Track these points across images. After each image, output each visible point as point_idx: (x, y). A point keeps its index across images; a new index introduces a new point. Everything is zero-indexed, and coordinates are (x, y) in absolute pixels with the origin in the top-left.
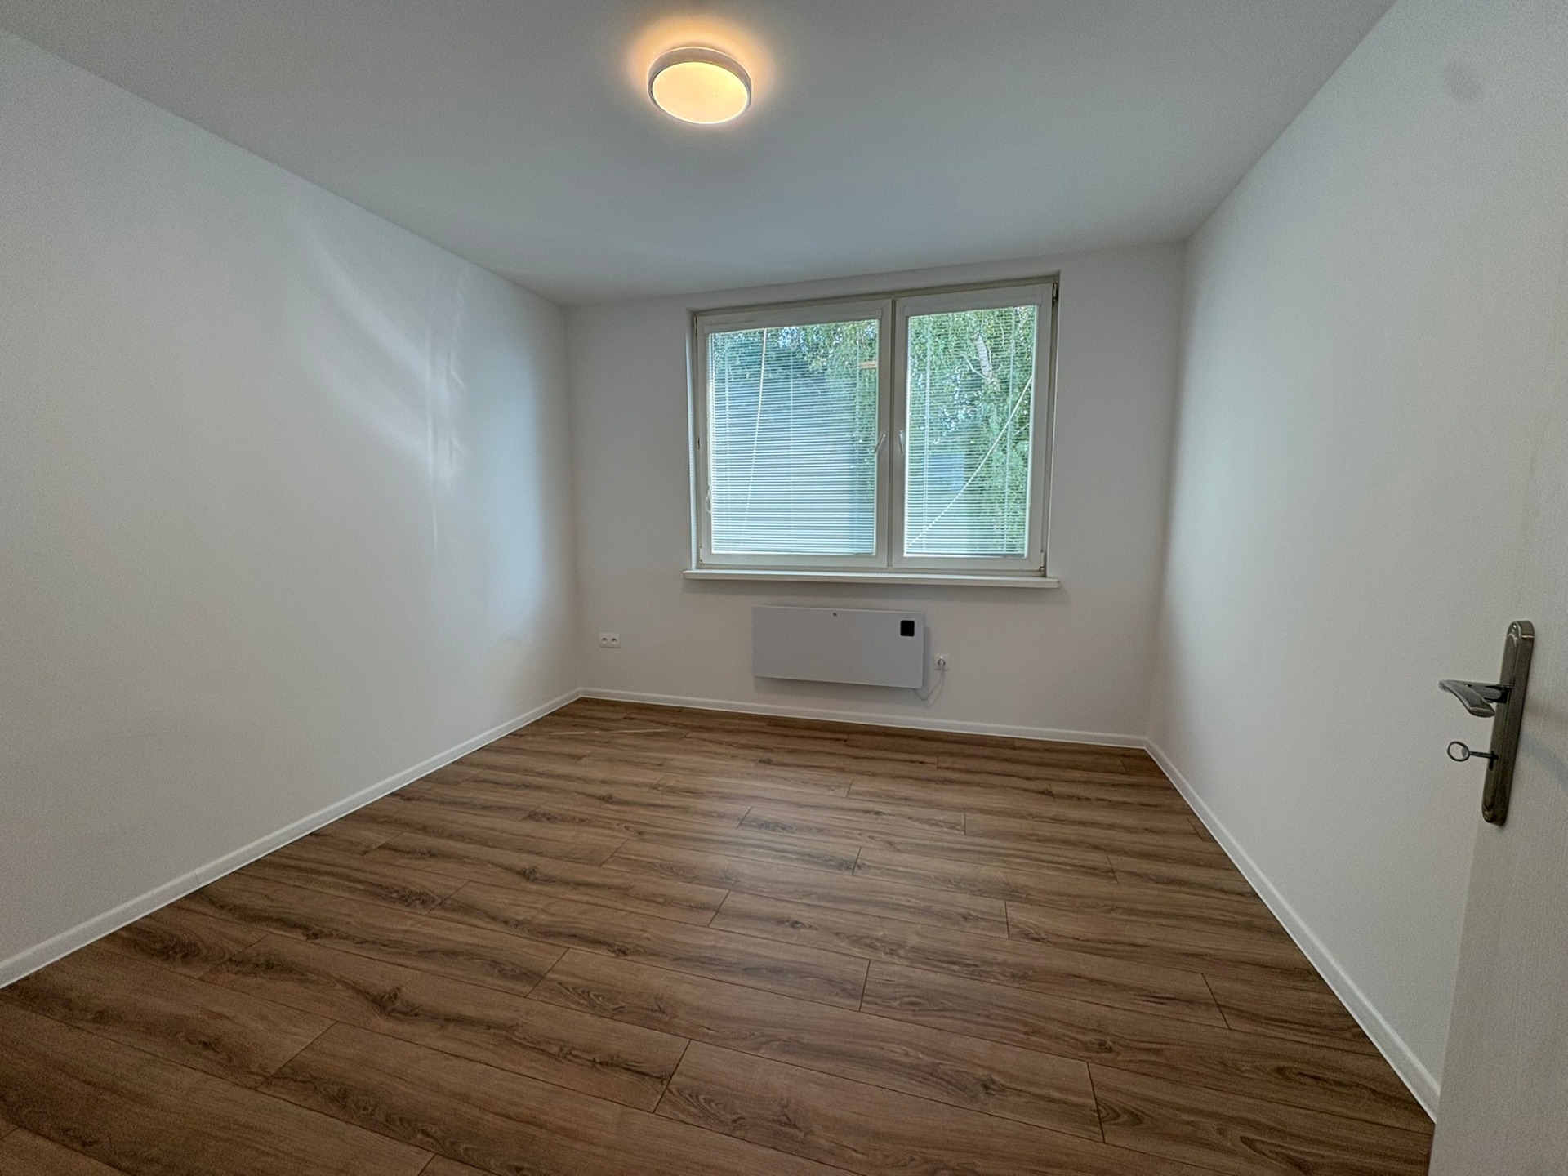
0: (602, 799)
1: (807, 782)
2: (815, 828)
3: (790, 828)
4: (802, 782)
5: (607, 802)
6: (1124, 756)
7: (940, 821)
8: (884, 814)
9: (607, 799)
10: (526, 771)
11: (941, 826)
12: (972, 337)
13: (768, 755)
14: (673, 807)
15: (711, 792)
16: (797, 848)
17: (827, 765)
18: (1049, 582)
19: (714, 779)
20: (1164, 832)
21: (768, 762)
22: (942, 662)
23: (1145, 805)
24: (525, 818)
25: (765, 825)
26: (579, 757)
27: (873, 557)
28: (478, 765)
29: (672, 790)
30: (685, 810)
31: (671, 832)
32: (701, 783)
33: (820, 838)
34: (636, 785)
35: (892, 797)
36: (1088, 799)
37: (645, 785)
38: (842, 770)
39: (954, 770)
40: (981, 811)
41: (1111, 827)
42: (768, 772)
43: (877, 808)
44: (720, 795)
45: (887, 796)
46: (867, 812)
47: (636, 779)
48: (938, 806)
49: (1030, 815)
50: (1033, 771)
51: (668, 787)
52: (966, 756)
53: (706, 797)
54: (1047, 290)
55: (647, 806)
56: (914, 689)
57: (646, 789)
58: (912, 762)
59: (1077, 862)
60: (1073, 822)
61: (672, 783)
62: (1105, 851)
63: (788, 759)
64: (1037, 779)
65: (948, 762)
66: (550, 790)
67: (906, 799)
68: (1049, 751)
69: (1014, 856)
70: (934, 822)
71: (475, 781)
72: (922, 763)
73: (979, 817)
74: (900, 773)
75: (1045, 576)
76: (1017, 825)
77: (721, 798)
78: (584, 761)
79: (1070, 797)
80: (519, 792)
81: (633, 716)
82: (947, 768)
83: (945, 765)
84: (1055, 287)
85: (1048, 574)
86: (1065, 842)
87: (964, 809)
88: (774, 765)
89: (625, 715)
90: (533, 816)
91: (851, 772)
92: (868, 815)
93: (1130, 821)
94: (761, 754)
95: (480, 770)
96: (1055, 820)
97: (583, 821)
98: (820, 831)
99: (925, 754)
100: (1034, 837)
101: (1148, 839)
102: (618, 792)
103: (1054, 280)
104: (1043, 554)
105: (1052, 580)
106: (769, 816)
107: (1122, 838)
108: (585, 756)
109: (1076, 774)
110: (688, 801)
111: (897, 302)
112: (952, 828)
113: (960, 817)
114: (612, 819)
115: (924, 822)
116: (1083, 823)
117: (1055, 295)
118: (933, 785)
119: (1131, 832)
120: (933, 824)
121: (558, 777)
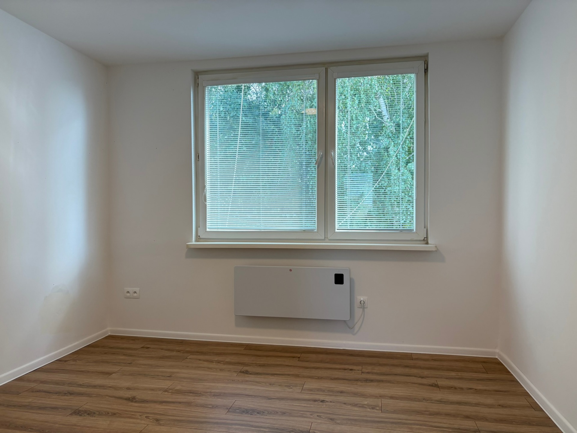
0: (128, 399)
1: (273, 384)
2: (280, 412)
3: (263, 412)
4: (270, 384)
5: (132, 401)
6: (484, 362)
7: (365, 405)
8: (327, 402)
9: (132, 399)
10: (70, 384)
11: (365, 408)
12: (376, 97)
13: (246, 368)
14: (180, 403)
15: (207, 392)
16: (268, 425)
17: (286, 373)
18: (431, 246)
19: (208, 384)
20: (511, 407)
21: (246, 372)
22: (362, 302)
23: (498, 391)
24: (71, 414)
25: (246, 411)
26: (109, 374)
27: (315, 232)
28: (35, 381)
29: (179, 392)
30: (189, 404)
31: (178, 418)
32: (199, 386)
33: (284, 418)
34: (152, 390)
35: (332, 391)
36: (462, 389)
37: (160, 389)
38: (297, 376)
39: (373, 373)
40: (392, 398)
41: (477, 405)
42: (247, 379)
43: (322, 398)
44: (213, 394)
45: (329, 391)
46: (315, 401)
47: (152, 386)
48: (363, 395)
49: (424, 399)
50: (426, 373)
51: (176, 390)
52: (380, 365)
53: (203, 395)
54: (421, 65)
55: (162, 402)
56: (345, 321)
57: (160, 392)
58: (345, 369)
59: (456, 426)
60: (452, 403)
61: (178, 387)
62: (474, 419)
63: (260, 370)
64: (428, 377)
65: (369, 369)
66: (89, 395)
67: (342, 392)
68: (435, 360)
69: (414, 424)
70: (361, 405)
71: (33, 392)
72: (351, 370)
73: (391, 401)
74: (336, 376)
75: (427, 243)
76: (416, 405)
77: (214, 395)
78: (114, 376)
79: (450, 388)
80: (66, 397)
81: (148, 346)
82: (368, 373)
83: (367, 371)
84: (426, 62)
85: (429, 242)
86: (448, 415)
87: (380, 396)
88: (250, 374)
89: (142, 346)
90: (77, 412)
91: (304, 377)
92: (316, 403)
93: (489, 401)
94: (240, 368)
95: (35, 384)
96: (440, 402)
97: (115, 414)
98: (284, 413)
99: (353, 364)
100: (427, 413)
101: (501, 411)
102: (138, 395)
103: (425, 59)
104: (425, 229)
105: (432, 246)
106: (249, 406)
107: (484, 411)
108: (114, 373)
109: (453, 374)
110: (190, 398)
111: (329, 70)
112: (373, 408)
113: (378, 402)
114: (135, 412)
115: (354, 406)
116: (459, 403)
117: (426, 68)
118: (359, 383)
119: (490, 408)
120: (360, 407)
121: (95, 387)
